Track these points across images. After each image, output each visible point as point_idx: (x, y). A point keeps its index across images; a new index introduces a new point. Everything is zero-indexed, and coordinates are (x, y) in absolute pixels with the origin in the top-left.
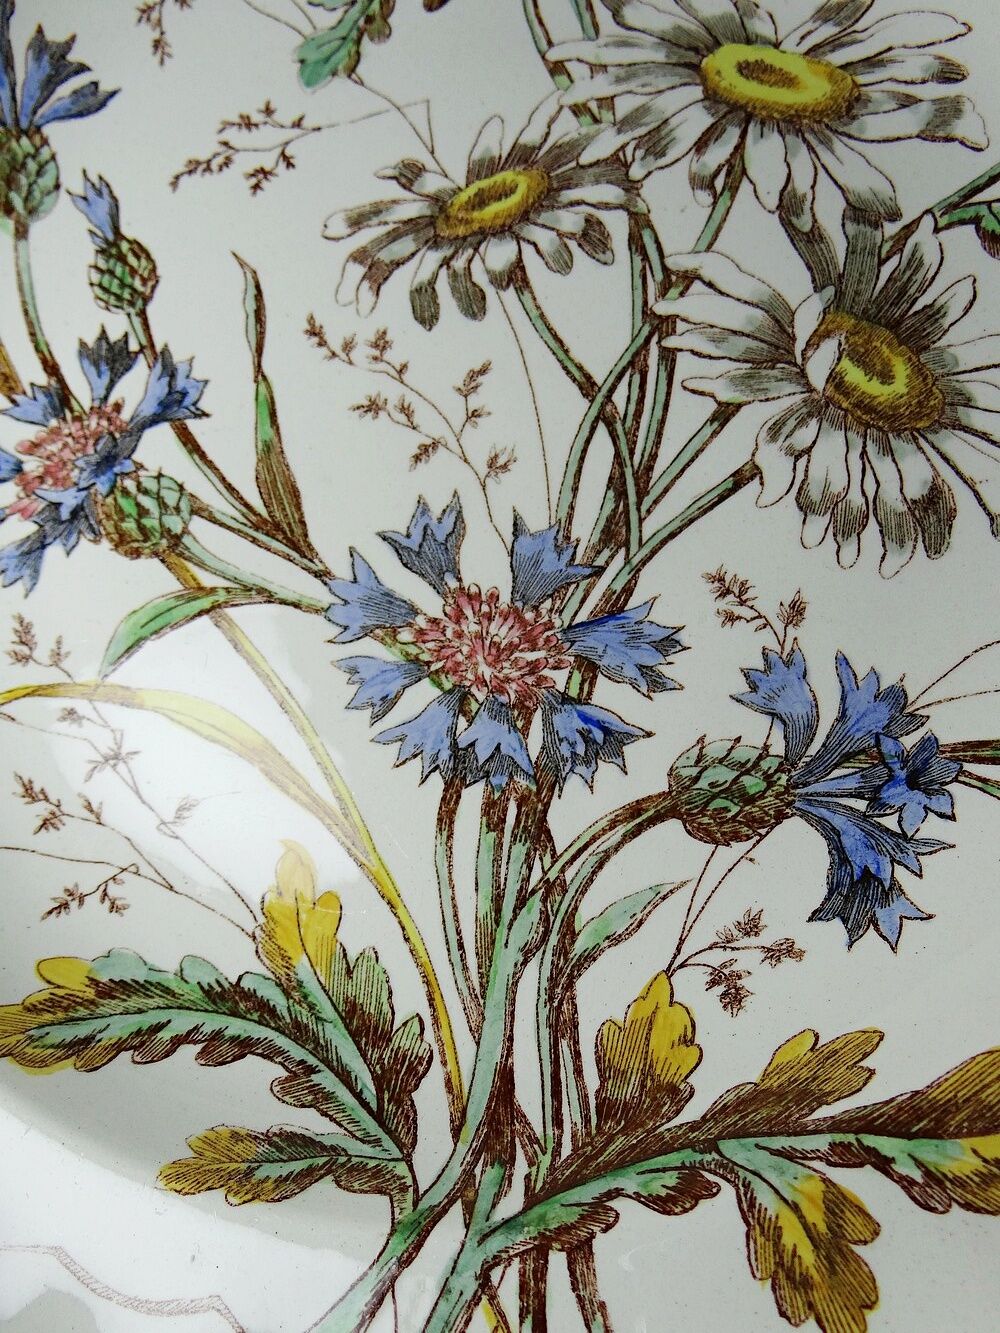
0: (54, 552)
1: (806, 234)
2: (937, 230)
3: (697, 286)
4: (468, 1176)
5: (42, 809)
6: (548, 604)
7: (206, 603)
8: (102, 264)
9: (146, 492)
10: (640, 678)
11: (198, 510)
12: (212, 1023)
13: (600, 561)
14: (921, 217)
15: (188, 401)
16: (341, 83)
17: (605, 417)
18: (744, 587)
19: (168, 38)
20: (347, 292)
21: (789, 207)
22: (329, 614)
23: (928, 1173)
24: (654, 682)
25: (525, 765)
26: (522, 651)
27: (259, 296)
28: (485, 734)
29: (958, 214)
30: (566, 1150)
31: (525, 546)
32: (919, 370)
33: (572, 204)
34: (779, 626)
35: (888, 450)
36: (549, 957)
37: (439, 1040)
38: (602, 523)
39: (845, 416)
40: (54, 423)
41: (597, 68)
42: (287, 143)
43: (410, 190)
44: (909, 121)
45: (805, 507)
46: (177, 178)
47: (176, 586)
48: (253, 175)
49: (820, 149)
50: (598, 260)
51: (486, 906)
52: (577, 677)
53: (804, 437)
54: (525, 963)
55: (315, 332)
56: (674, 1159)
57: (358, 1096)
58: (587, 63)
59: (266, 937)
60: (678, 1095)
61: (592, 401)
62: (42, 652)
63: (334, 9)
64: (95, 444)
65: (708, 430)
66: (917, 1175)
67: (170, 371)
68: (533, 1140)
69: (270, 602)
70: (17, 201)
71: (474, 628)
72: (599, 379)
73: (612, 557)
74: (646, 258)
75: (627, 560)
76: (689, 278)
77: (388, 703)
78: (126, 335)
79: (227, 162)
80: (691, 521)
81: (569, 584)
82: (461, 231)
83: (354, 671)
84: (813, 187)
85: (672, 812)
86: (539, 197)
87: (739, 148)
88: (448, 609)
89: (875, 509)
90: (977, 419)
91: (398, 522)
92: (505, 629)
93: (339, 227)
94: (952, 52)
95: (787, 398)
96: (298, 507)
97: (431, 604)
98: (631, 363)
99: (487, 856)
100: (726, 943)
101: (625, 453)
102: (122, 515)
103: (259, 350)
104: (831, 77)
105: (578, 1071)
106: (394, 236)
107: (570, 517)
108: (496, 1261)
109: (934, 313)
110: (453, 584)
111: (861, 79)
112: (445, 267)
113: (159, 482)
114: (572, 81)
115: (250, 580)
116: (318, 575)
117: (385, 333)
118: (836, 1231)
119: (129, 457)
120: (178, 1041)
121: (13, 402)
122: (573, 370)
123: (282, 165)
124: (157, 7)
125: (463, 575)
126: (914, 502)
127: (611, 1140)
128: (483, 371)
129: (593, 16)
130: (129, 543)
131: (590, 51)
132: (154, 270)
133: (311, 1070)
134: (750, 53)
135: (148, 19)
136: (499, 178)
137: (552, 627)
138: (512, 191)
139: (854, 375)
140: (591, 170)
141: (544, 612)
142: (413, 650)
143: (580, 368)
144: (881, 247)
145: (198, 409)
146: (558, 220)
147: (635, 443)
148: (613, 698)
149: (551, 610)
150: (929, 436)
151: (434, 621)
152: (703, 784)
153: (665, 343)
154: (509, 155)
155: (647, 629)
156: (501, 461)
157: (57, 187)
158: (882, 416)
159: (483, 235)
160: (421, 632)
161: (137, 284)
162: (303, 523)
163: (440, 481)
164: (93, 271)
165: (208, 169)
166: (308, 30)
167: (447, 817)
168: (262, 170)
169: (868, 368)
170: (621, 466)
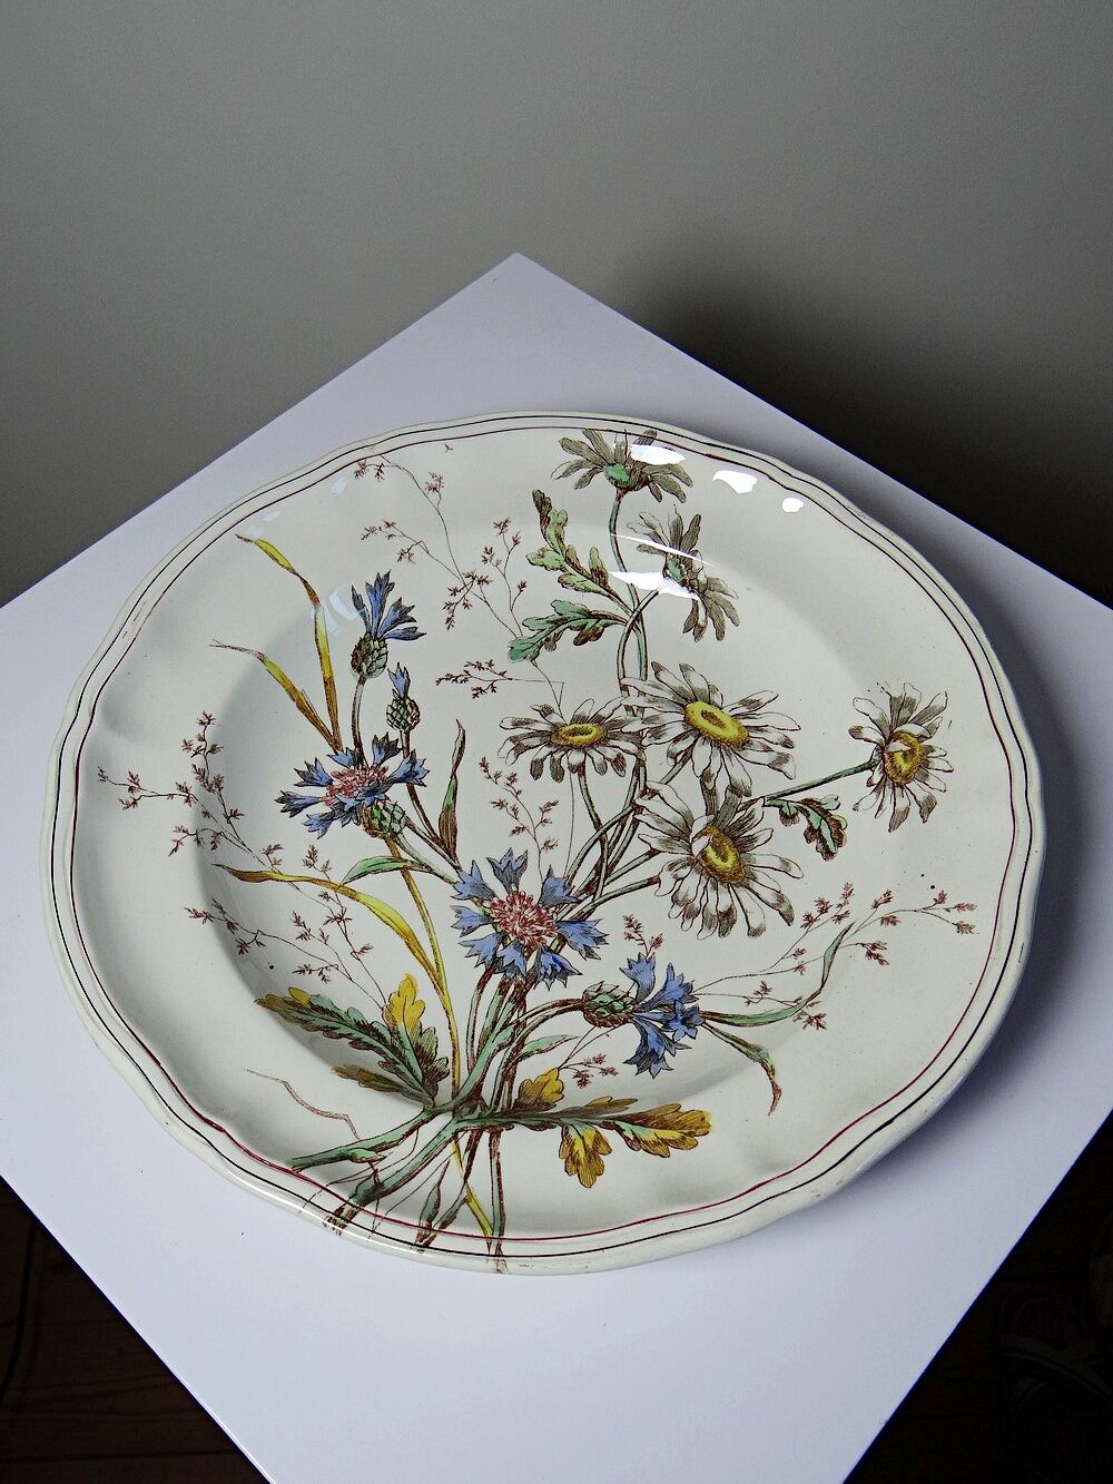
0: (336, 824)
1: (709, 790)
2: (764, 806)
3: (657, 797)
4: (457, 1107)
5: (302, 930)
6: (553, 909)
7: (401, 865)
8: (394, 705)
9: (387, 810)
10: (583, 950)
11: (409, 825)
12: (357, 1034)
13: (581, 898)
14: (759, 799)
15: (417, 777)
16: (527, 663)
17: (602, 839)
18: (639, 926)
19: (455, 619)
20: (504, 752)
21: (705, 777)
22: (455, 885)
23: (636, 1137)
24: (589, 953)
25: (523, 972)
26: (536, 925)
27: (463, 742)
28: (509, 954)
29: (774, 802)
30: (498, 1110)
31: (550, 883)
32: (739, 860)
33: (613, 747)
34: (649, 946)
35: (716, 888)
36: (510, 1051)
37: (453, 1068)
38: (587, 882)
39: (703, 869)
40: (352, 768)
41: (641, 693)
42: (495, 681)
43: (544, 718)
44: (766, 758)
45: (675, 901)
46: (441, 679)
47: (390, 854)
48: (475, 689)
49: (726, 757)
50: (618, 773)
51: (488, 1024)
52: (557, 942)
53: (683, 872)
54: (500, 1050)
55: (484, 765)
56: (542, 1119)
57: (415, 1077)
58: (638, 690)
59: (387, 1010)
60: (549, 1106)
61: (597, 831)
62: (319, 865)
63: (533, 630)
64: (369, 783)
65: (644, 858)
66: (632, 1137)
67: (413, 762)
68: (485, 1105)
69: (430, 873)
70: (364, 668)
71: (518, 909)
72: (603, 823)
73: (587, 898)
74: (638, 779)
75: (593, 901)
76: (654, 793)
77: (471, 930)
78: (397, 740)
79: (465, 680)
80: (623, 894)
81: (565, 903)
82: (562, 743)
83: (459, 912)
84: (718, 772)
85: (580, 1008)
86: (600, 739)
87: (692, 746)
88: (509, 898)
89: (703, 910)
90: (756, 887)
91: (498, 856)
92: (531, 914)
93: (508, 724)
94: (792, 736)
95: (681, 855)
96: (455, 836)
97: (502, 894)
98: (619, 820)
99: (495, 1004)
100: (587, 1064)
101: (605, 857)
102: (373, 817)
103: (457, 765)
104: (739, 729)
105: (510, 1092)
106: (531, 735)
107: (574, 876)
108: (462, 1130)
109: (752, 839)
110: (514, 889)
111: (751, 734)
112: (550, 755)
113: (394, 808)
114: (629, 695)
115: (424, 861)
116: (455, 868)
117: (515, 775)
118: (595, 1149)
119: (383, 793)
120: (341, 1036)
121: (336, 753)
122: (593, 815)
123: (490, 690)
124: (454, 605)
125: (520, 886)
126: (720, 912)
127: (518, 1111)
128: (554, 804)
129: (646, 672)
130: (372, 829)
131: (641, 685)
132: (419, 715)
133: (396, 1063)
134: (709, 709)
135: (448, 609)
136: (585, 725)
137: (552, 919)
138: (590, 733)
139: (711, 854)
140: (626, 735)
141: (550, 911)
142: (488, 911)
143: (597, 816)
144: (738, 805)
145: (421, 782)
146: (605, 751)
147: (611, 854)
148: (569, 954)
149: (554, 912)
150: (734, 887)
151: (502, 902)
152: (597, 1000)
153: (636, 817)
154: (593, 717)
155: (592, 931)
156: (551, 844)
157: (384, 666)
158: (719, 875)
159: (571, 747)
160: (494, 904)
161: (409, 719)
162: (455, 844)
163: (521, 844)
164: (390, 708)
166: (518, 635)
167: (482, 984)
168: (480, 689)
169: (718, 853)
170: (602, 861)
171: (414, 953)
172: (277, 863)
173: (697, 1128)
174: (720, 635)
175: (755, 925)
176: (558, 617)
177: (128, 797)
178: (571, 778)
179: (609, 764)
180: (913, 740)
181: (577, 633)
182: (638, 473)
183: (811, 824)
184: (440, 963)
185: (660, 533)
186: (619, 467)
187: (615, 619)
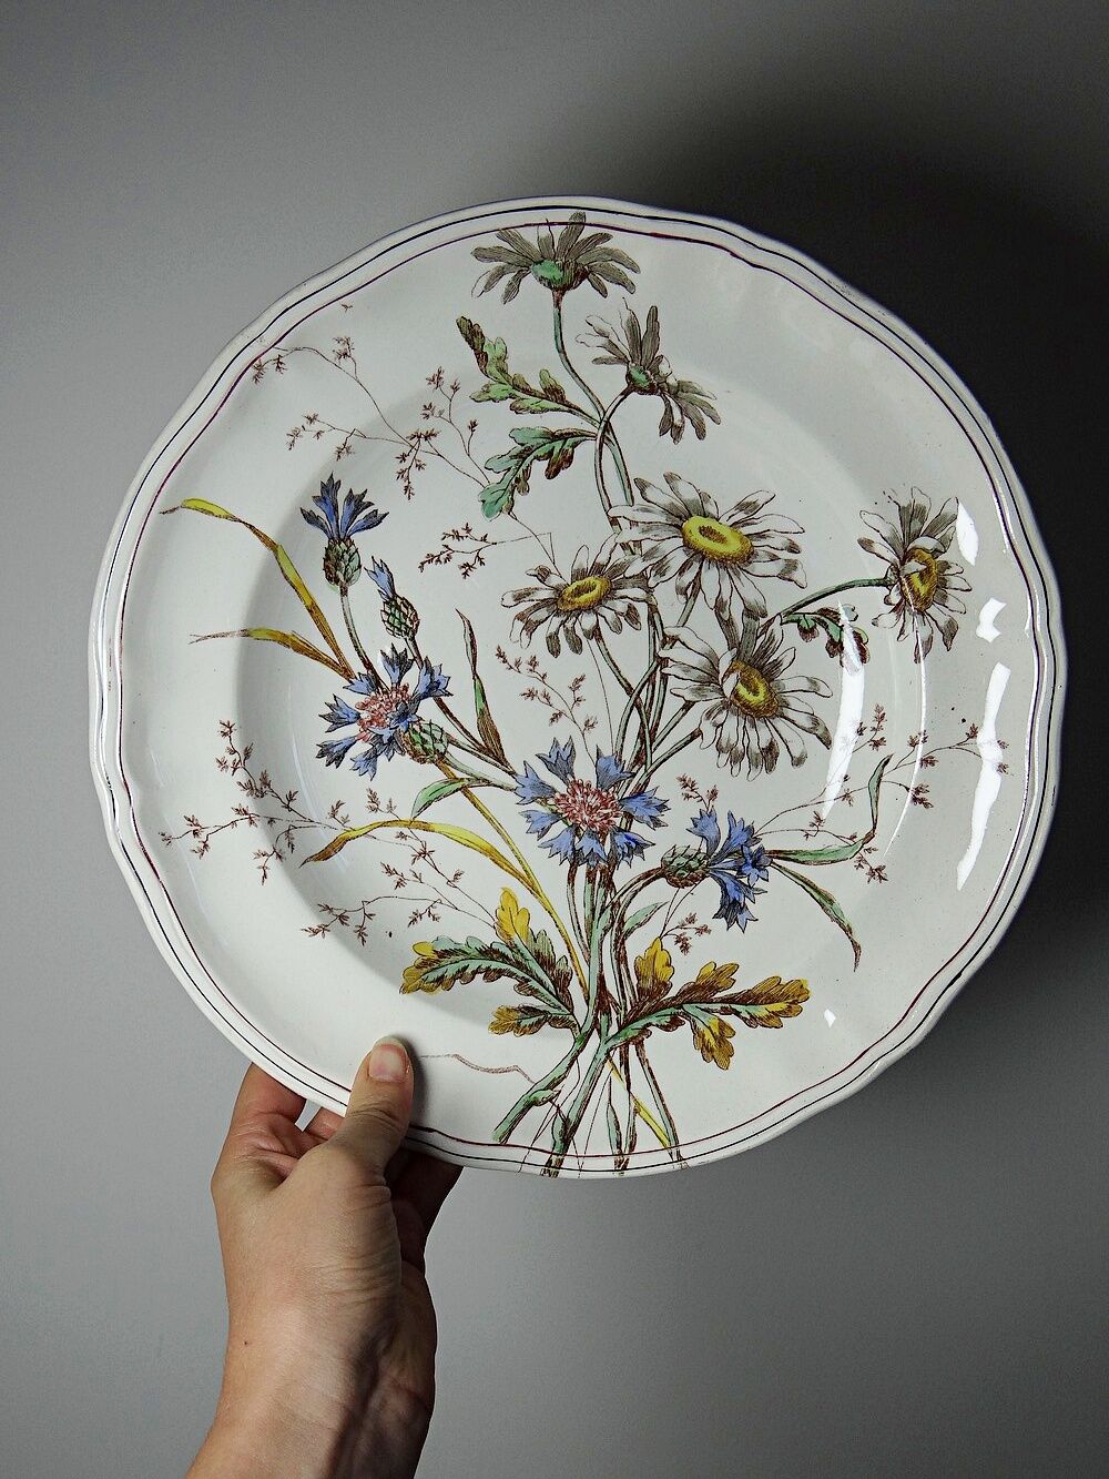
0: (382, 759)
1: (726, 621)
2: (781, 624)
3: (678, 644)
4: (596, 1018)
5: (395, 878)
6: (612, 789)
7: (459, 785)
8: (387, 610)
9: (425, 732)
10: (650, 821)
11: (451, 741)
12: (485, 964)
13: (634, 771)
14: (775, 617)
15: (441, 687)
16: (504, 516)
17: (637, 705)
18: (693, 784)
19: (412, 485)
20: (516, 636)
21: (719, 607)
22: (516, 791)
23: (751, 1016)
24: (656, 823)
25: (603, 857)
26: (601, 809)
27: (472, 634)
28: (586, 844)
29: (790, 617)
30: (629, 1008)
31: (602, 763)
32: (769, 690)
33: (622, 597)
34: (706, 800)
35: (754, 726)
36: (614, 932)
37: (574, 965)
38: (635, 753)
39: (738, 710)
40: (373, 694)
41: (633, 523)
42: (479, 550)
43: (544, 583)
44: (774, 568)
45: (720, 750)
46: (423, 564)
47: (445, 777)
48: (463, 567)
49: (734, 578)
50: (634, 628)
51: (588, 912)
52: (624, 821)
53: (720, 718)
54: (605, 934)
55: (500, 655)
56: (668, 1011)
57: (548, 989)
58: (628, 520)
59: (498, 927)
60: (666, 986)
61: (631, 697)
62: (383, 806)
63: (498, 472)
64: (396, 706)
65: (681, 713)
66: (748, 1017)
67: (430, 671)
68: (616, 1004)
69: (489, 786)
70: (341, 577)
71: (581, 799)
72: (634, 686)
73: (639, 769)
74: (655, 628)
75: (646, 771)
76: (675, 639)
77: (545, 831)
78: (406, 650)
79: (448, 558)
80: (673, 754)
81: (621, 780)
82: (570, 607)
83: (529, 817)
84: (730, 598)
85: (662, 875)
86: (606, 592)
87: (699, 574)
88: (569, 790)
89: (747, 752)
90: (790, 714)
92: (593, 800)
93: (509, 601)
94: (797, 539)
95: (715, 700)
96: (499, 742)
97: (561, 788)
98: (648, 679)
99: (588, 893)
100: (682, 926)
101: (645, 722)
102: (414, 742)
103: (474, 663)
104: (741, 540)
105: (629, 976)
106: (537, 607)
107: (622, 750)
108: (612, 1049)
109: (777, 664)
110: (571, 779)
111: (755, 543)
112: (562, 625)
113: (430, 727)
114: (621, 530)
115: (479, 776)
116: (510, 773)
117: (535, 658)
118: (722, 1035)
119: (414, 714)
120: (475, 973)
121: (351, 682)
122: (622, 681)
123: (478, 563)
124: (407, 471)
125: (575, 775)
126: (763, 749)
127: (645, 1004)
128: (581, 680)
129: (631, 493)
130: (419, 756)
131: (629, 512)
132: (416, 616)
133: (527, 981)
134: (706, 523)
135: (403, 477)
136: (587, 580)
137: (614, 799)
138: (593, 588)
139: (743, 691)
140: (630, 580)
141: (610, 792)
142: (554, 808)
143: (626, 681)
144: (757, 630)
145: (446, 691)
146: (615, 606)
147: (649, 717)
148: (638, 829)
149: (613, 792)
150: (771, 720)
151: (563, 796)
152: (674, 864)
153: (663, 671)
154: (592, 568)
155: (653, 801)
156: (591, 723)
157: (360, 566)
158: (753, 711)
159: (580, 610)
160: (558, 800)
161: (408, 623)
162: (501, 749)
163: (564, 731)
164: (383, 613)
165: (438, 560)
166: (485, 483)
167: (571, 878)
168: (467, 565)
169: (749, 688)
170: (644, 728)
171: (502, 867)
172: (345, 820)
173: (799, 996)
174: (701, 434)
175: (796, 754)
176: (520, 448)
177: (196, 843)
178: (590, 645)
179: (622, 619)
180: (927, 556)
181: (546, 463)
182: (572, 266)
183: (830, 636)
184: (528, 869)
185: (615, 341)
186: (548, 263)
187: (582, 435)
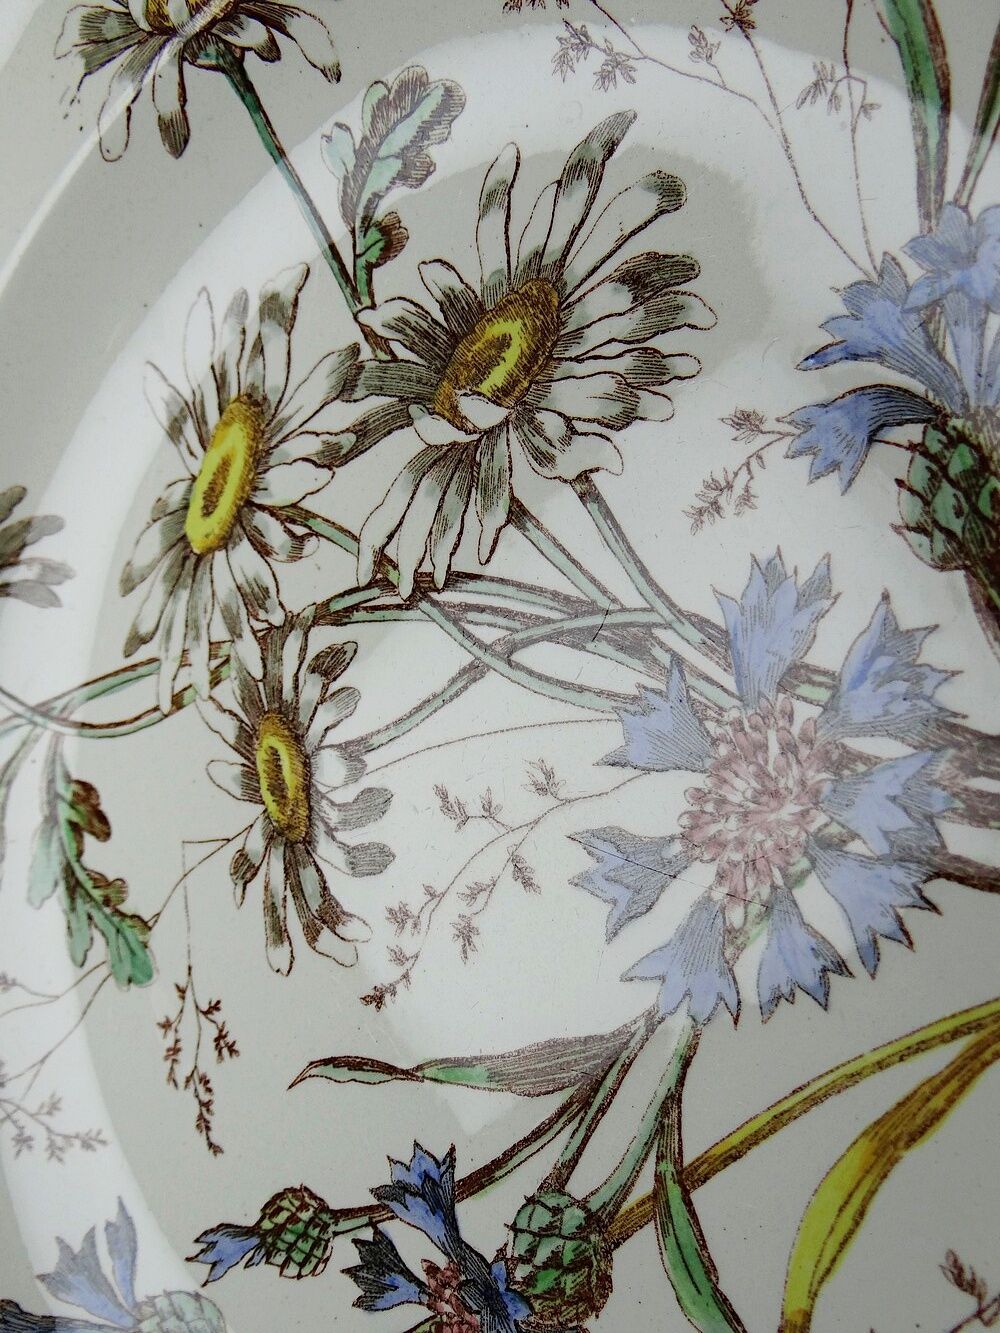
1: (357, 438)
2: (373, 307)
3: (390, 551)
6: (711, 726)
7: (674, 1192)
8: (280, 1259)
9: (532, 1251)
10: (812, 608)
11: (559, 1179)
13: (665, 659)
14: (360, 323)
15: (434, 1174)
16: (157, 938)
17: (508, 653)
18: (711, 485)
19: (83, 1130)
20: (344, 952)
21: (333, 458)
22: (701, 1019)
24: (820, 590)
25: (917, 763)
26: (766, 762)
27: (335, 1062)
28: (873, 816)
29: (362, 287)
31: (641, 752)
32: (501, 310)
33: (296, 687)
34: (761, 440)
35: (578, 334)
38: (621, 656)
39: (537, 382)
41: (184, 662)
42: (197, 1007)
43: (258, 868)
44: (275, 344)
45: (628, 418)
46: (211, 1145)
47: (650, 1228)
48: (220, 1052)
49: (286, 431)
50: (351, 660)
52: (805, 690)
53: (552, 425)
55: (379, 997)
58: (178, 670)
61: (489, 667)
63: (92, 939)
64: (471, 1311)
65: (534, 533)
67: (400, 1191)
69: (680, 1100)
71: (733, 823)
72: (468, 659)
73: (662, 645)
74: (355, 607)
75: (668, 626)
76: (382, 560)
78: (356, 1241)
79: (205, 1081)
80: (630, 549)
81: (689, 698)
82: (303, 811)
84: (317, 435)
86: (284, 723)
87: (272, 511)
88: (707, 857)
89: (638, 341)
90: (556, 243)
91: (596, 913)
92: (739, 783)
93: (281, 955)
95: (513, 448)
96: (567, 1044)
97: (699, 878)
98: (456, 622)
101: (549, 628)
102: (556, 1291)
103: (389, 1070)
104: (227, 424)
106: (298, 890)
107: (611, 695)
109: (449, 302)
110: (677, 847)
111: (234, 394)
112: (335, 833)
113: (522, 1231)
114: (190, 686)
115: (650, 1124)
116: (651, 1028)
117: (391, 911)
119: (489, 1266)
122: (455, 689)
123: (216, 1016)
124: (53, 1137)
125: (667, 832)
126: (635, 299)
128: (444, 796)
129: (142, 664)
130: (590, 1289)
131: (169, 667)
132: (292, 1190)
135: (61, 1149)
136: (261, 767)
137: (741, 723)
138: (275, 752)
139: (497, 377)
140: (269, 667)
141: (720, 731)
142: (755, 908)
143: (453, 681)
144: (380, 361)
145: (444, 1161)
146: (309, 703)
147: (538, 617)
149: (717, 721)
150: (567, 292)
151: (721, 877)
152: (956, 525)
153: (440, 586)
154: (242, 754)
155: (752, 601)
156: (541, 778)
157: (197, 1297)
159: (309, 787)
160: (733, 894)
161: (305, 1216)
162: (586, 1040)
164: (286, 1272)
165: (208, 1105)
166: (104, 971)
168: (217, 1040)
169: (492, 363)
170: (561, 633)
171: (938, 1115)
175: (651, 202)
176: (62, 888)
178: (380, 767)
181: (89, 839)
183: (393, 182)
184: (950, 1025)
187: (53, 762)
